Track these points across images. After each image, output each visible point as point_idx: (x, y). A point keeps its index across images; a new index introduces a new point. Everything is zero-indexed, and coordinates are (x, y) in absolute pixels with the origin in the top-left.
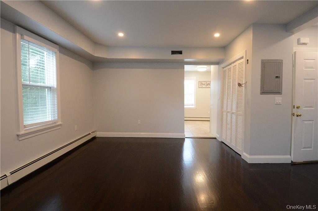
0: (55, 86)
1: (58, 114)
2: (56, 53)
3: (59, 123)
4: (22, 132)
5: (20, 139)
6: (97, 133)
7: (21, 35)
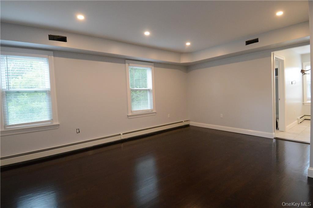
0: (152, 89)
1: (153, 106)
2: (151, 68)
3: (154, 111)
4: (130, 114)
5: (129, 118)
6: (191, 122)
7: (129, 64)
